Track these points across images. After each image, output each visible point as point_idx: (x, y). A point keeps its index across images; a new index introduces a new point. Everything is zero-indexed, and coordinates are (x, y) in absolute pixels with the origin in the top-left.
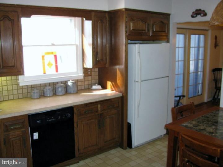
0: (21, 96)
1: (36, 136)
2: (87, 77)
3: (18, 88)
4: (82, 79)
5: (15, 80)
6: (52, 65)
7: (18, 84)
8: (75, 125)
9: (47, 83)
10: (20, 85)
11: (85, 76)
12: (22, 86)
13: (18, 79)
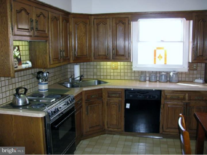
0: (133, 78)
1: (128, 106)
2: (192, 71)
3: (132, 72)
4: (187, 72)
5: (130, 66)
6: (161, 57)
7: (131, 69)
8: (162, 106)
9: (158, 72)
10: (134, 70)
11: (189, 70)
12: (135, 71)
13: (132, 66)
